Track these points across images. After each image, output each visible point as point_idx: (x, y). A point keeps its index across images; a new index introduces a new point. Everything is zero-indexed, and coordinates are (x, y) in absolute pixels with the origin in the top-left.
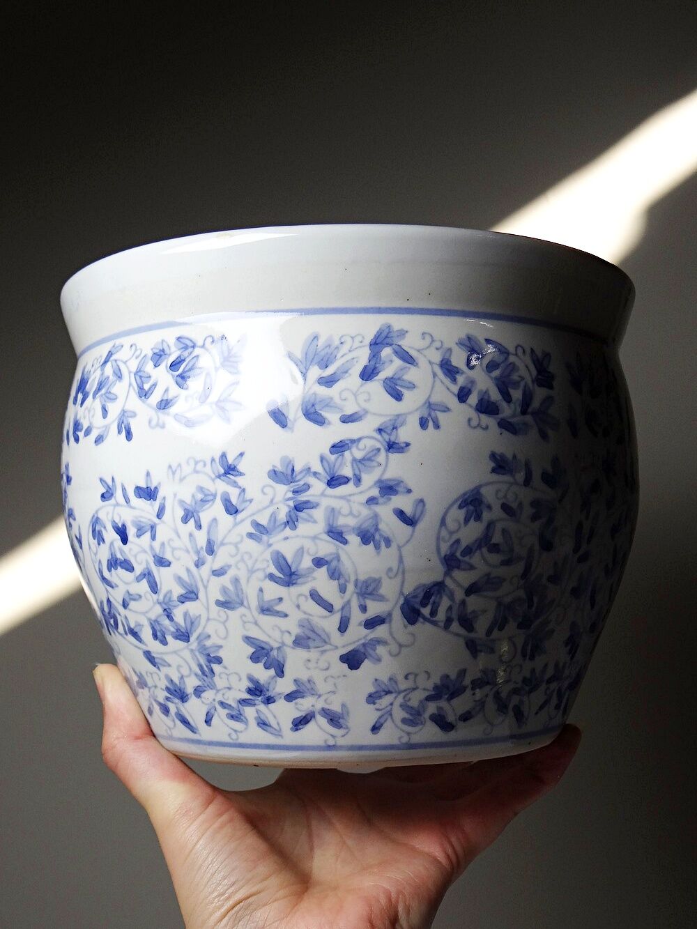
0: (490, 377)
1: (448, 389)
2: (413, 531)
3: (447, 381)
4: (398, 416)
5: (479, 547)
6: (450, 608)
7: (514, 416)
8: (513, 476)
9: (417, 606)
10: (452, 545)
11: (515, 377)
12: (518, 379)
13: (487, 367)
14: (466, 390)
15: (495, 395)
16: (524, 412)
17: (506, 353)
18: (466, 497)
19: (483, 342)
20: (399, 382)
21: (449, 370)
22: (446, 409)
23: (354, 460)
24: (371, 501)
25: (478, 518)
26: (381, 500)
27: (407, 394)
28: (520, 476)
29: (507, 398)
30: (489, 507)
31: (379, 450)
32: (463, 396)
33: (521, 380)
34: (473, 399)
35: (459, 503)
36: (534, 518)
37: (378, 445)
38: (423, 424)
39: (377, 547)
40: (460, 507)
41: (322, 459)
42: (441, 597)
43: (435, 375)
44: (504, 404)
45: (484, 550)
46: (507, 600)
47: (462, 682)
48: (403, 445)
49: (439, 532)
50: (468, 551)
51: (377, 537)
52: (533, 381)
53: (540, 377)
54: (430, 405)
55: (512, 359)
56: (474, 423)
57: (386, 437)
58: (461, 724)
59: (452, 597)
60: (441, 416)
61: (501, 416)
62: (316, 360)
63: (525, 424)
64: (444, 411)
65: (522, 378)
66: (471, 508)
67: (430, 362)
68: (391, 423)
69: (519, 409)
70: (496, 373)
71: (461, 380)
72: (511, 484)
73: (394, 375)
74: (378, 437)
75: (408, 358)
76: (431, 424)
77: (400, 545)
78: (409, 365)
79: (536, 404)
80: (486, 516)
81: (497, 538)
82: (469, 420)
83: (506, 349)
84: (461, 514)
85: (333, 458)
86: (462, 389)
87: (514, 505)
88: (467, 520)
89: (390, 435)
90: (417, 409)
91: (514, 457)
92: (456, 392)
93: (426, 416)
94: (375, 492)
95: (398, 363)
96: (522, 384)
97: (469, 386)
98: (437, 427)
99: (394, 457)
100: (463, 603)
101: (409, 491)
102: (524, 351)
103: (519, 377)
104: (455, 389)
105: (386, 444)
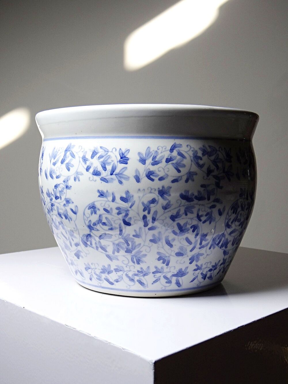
0: (99, 162)
1: (83, 167)
2: (76, 216)
3: (83, 164)
4: (68, 176)
5: (98, 223)
6: (96, 243)
7: (107, 176)
8: (107, 198)
9: (86, 241)
10: (89, 222)
11: (109, 161)
12: (111, 161)
13: (98, 157)
14: (89, 167)
15: (100, 169)
16: (111, 174)
17: (107, 151)
18: (90, 205)
19: (99, 148)
20: (70, 165)
21: (85, 160)
22: (82, 174)
23: (59, 191)
24: (64, 205)
25: (95, 213)
26: (67, 205)
27: (71, 169)
28: (110, 198)
29: (105, 169)
30: (99, 209)
31: (64, 188)
32: (88, 169)
33: (112, 162)
34: (91, 170)
35: (88, 207)
36: (119, 214)
37: (64, 187)
38: (75, 180)
39: (69, 221)
40: (89, 209)
41: (53, 190)
42: (91, 239)
43: (80, 162)
44: (103, 171)
45: (101, 224)
46: (117, 242)
47: (110, 269)
48: (70, 187)
49: (84, 217)
50: (95, 224)
51: (68, 217)
52: (118, 162)
53: (121, 160)
54: (77, 173)
55: (109, 154)
56: (91, 179)
57: (65, 184)
58: (115, 283)
59: (95, 239)
60: (81, 177)
61: (101, 176)
62: (54, 156)
63: (112, 179)
64: (81, 175)
65: (113, 161)
66: (92, 209)
67: (79, 157)
68: (67, 179)
69: (109, 173)
70: (102, 160)
71: (88, 163)
72: (106, 201)
73: (69, 162)
74: (64, 183)
75: (73, 156)
76: (77, 179)
77: (75, 220)
78: (73, 158)
79: (117, 171)
80: (98, 212)
81: (104, 220)
82: (89, 178)
83: (108, 150)
84: (89, 211)
85: (55, 190)
86: (88, 167)
87: (109, 209)
88: (92, 214)
89: (66, 183)
90: (73, 174)
91: (107, 191)
92: (86, 168)
93: (76, 177)
94: (65, 202)
95: (70, 157)
96: (112, 163)
97: (90, 165)
98: (79, 180)
99: (68, 190)
100: (99, 242)
101: (73, 203)
102: (116, 150)
103: (112, 160)
104: (86, 167)
105: (66, 186)
